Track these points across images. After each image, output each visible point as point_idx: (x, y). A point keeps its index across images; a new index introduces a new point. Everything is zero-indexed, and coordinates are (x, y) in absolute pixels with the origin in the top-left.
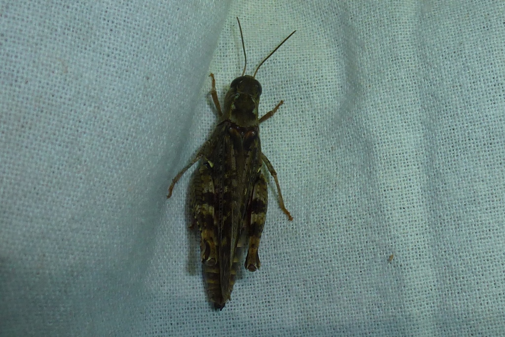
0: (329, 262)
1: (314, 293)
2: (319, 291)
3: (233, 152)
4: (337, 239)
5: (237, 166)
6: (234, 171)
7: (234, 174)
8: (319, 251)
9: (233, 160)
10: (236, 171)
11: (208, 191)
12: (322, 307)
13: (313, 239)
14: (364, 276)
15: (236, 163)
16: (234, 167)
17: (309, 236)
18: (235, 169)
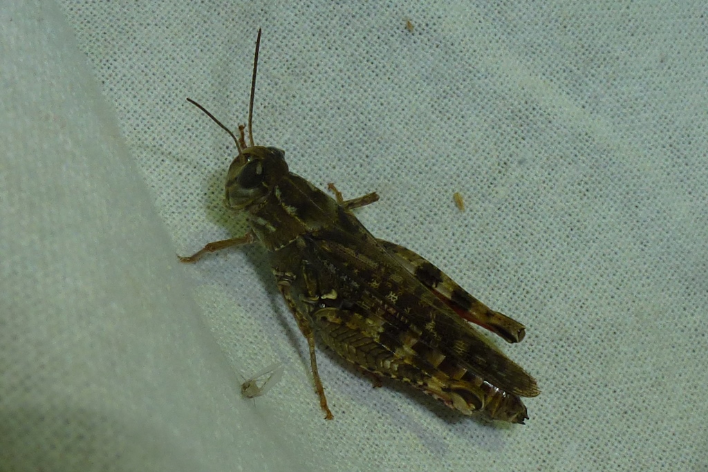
0: (345, 104)
1: (361, 158)
2: (364, 149)
3: (350, 252)
4: (327, 68)
5: (374, 258)
6: (379, 268)
7: (383, 270)
8: (321, 103)
9: (362, 258)
10: (381, 265)
11: (378, 333)
12: (384, 163)
13: (301, 97)
14: (396, 80)
15: (369, 257)
16: (373, 264)
17: (294, 97)
18: (377, 265)
